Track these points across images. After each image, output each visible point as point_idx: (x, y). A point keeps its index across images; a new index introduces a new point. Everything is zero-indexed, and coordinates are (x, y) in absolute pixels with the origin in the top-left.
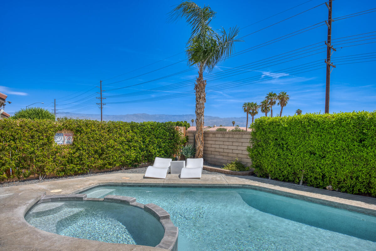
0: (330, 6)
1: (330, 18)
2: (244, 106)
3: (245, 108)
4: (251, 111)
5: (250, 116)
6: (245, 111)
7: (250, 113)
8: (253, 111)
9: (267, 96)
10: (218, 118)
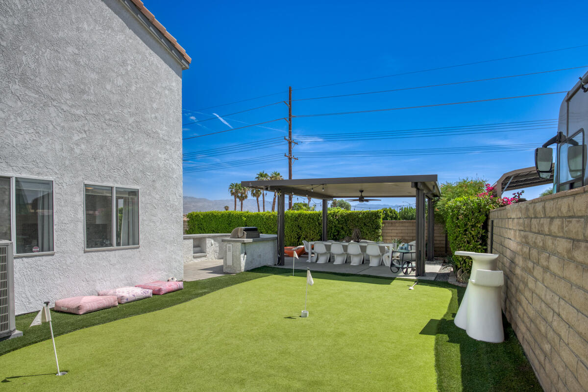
0: (290, 104)
1: (290, 115)
2: (230, 188)
3: (231, 191)
4: (240, 195)
5: (238, 200)
6: (232, 194)
7: (238, 197)
8: (242, 195)
9: (258, 176)
10: (205, 200)
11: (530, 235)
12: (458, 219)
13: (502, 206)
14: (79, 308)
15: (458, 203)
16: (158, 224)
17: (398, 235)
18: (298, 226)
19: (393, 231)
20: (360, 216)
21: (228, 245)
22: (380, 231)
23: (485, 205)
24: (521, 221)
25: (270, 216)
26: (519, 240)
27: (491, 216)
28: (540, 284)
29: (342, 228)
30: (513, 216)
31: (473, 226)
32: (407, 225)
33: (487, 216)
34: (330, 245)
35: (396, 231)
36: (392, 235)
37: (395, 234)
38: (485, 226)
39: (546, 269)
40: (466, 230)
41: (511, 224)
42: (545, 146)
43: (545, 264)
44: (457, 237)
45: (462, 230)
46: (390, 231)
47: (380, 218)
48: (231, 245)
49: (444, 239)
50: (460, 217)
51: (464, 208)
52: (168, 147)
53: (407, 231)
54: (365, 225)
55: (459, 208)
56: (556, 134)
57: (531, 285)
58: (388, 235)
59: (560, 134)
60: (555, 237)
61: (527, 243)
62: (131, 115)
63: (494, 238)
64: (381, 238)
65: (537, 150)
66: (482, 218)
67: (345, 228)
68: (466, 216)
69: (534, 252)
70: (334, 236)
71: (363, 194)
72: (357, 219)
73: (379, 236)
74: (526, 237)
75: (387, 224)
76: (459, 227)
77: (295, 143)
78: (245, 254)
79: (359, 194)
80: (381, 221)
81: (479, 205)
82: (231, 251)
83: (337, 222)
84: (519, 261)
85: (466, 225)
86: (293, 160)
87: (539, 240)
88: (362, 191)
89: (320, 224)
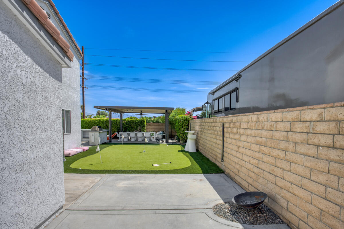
11: (202, 126)
12: (180, 123)
13: (193, 119)
14: (69, 154)
15: (180, 118)
16: (75, 124)
17: (153, 129)
18: (106, 126)
19: (150, 128)
20: (136, 121)
21: (92, 134)
22: (145, 128)
23: (188, 118)
24: (200, 123)
25: (91, 121)
26: (199, 128)
27: (190, 122)
28: (204, 136)
29: (128, 127)
30: (198, 122)
31: (185, 125)
32: (156, 125)
33: (189, 122)
34: (130, 133)
35: (152, 128)
36: (150, 129)
37: (151, 129)
38: (188, 125)
39: (205, 132)
40: (182, 126)
41: (197, 124)
42: (204, 104)
43: (205, 131)
44: (180, 129)
45: (181, 126)
46: (149, 128)
47: (145, 122)
48: (94, 134)
49: (170, 131)
50: (181, 122)
51: (182, 119)
52: (77, 93)
53: (156, 128)
54: (139, 125)
55: (180, 119)
56: (207, 101)
57: (202, 137)
58: (148, 129)
59: (208, 101)
60: (206, 126)
61: (201, 128)
62: (68, 80)
63: (191, 129)
64: (145, 131)
65: (203, 105)
66: (187, 122)
67: (130, 126)
68: (183, 122)
69: (203, 130)
70: (124, 130)
71: (142, 112)
72: (135, 123)
73: (145, 130)
74: (201, 127)
75: (147, 125)
76: (180, 125)
77: (86, 79)
78: (100, 137)
79: (141, 112)
80: (145, 123)
81: (186, 118)
82: (94, 136)
83: (126, 124)
84: (199, 133)
85: (182, 125)
86: (85, 89)
87: (204, 127)
88: (141, 111)
89: (117, 125)
